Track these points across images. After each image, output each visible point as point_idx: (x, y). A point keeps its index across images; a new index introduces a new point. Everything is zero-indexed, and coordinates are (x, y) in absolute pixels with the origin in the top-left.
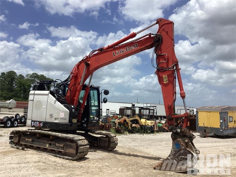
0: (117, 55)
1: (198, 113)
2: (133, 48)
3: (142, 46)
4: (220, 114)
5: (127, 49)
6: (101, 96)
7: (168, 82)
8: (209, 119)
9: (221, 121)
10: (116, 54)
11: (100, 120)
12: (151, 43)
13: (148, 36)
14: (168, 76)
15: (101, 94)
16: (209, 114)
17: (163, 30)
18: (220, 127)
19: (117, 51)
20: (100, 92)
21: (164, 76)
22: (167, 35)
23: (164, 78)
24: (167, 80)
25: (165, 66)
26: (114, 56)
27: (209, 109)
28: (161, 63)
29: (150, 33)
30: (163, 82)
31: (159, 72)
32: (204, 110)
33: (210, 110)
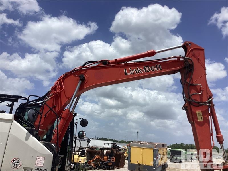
0: (130, 74)
1: (131, 149)
2: (154, 69)
3: (167, 69)
4: (153, 151)
5: (145, 69)
6: (75, 128)
7: (203, 120)
8: (142, 156)
9: (155, 159)
10: (128, 72)
11: (72, 165)
12: (181, 68)
13: (176, 59)
14: (203, 112)
15: (75, 125)
16: (142, 150)
17: (194, 55)
18: (153, 165)
19: (130, 69)
20: (75, 122)
21: (197, 112)
22: (199, 62)
23: (197, 115)
24: (202, 118)
25: (198, 99)
26: (126, 74)
27: (142, 145)
28: (194, 94)
29: (180, 56)
30: (197, 120)
31: (191, 106)
32: (138, 146)
33: (143, 147)
